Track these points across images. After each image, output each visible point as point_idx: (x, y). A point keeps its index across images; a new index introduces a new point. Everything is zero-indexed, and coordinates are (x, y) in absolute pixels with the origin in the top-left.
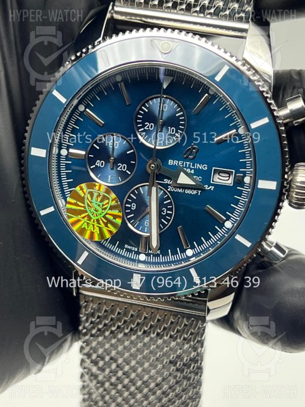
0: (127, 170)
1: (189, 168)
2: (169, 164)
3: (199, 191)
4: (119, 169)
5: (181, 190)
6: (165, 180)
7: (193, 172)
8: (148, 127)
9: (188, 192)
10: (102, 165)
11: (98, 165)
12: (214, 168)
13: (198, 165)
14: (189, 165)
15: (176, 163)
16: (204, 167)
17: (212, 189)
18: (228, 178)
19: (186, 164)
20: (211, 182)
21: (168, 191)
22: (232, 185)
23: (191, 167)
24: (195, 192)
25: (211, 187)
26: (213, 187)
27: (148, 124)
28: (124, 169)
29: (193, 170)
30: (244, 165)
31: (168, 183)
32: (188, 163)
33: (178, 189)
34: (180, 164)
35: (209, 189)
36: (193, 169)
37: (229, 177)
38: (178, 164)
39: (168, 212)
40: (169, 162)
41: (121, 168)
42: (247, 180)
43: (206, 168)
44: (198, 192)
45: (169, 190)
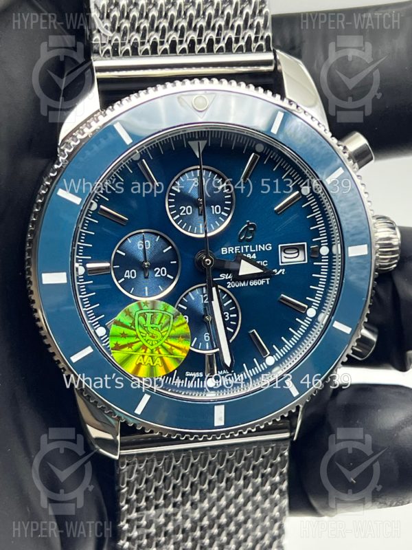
0: (167, 273)
1: (249, 252)
2: (223, 253)
3: (268, 279)
4: (156, 275)
5: (244, 283)
6: (221, 276)
7: (254, 256)
8: (185, 212)
9: (253, 283)
10: (133, 275)
11: (128, 277)
12: (280, 246)
13: (260, 246)
14: (249, 248)
15: (232, 250)
16: (268, 247)
17: (283, 273)
18: (297, 254)
19: (245, 249)
20: (281, 264)
21: (228, 289)
22: (306, 262)
23: (251, 251)
24: (262, 282)
25: (281, 271)
26: (284, 270)
27: (184, 208)
28: (164, 273)
29: (254, 254)
30: (316, 233)
31: (227, 278)
32: (247, 247)
33: (241, 283)
34: (236, 250)
35: (278, 273)
36: (254, 252)
37: (298, 252)
38: (234, 251)
39: (231, 316)
40: (223, 251)
41: (160, 273)
42: (324, 251)
43: (271, 248)
44: (266, 281)
45: (228, 287)
